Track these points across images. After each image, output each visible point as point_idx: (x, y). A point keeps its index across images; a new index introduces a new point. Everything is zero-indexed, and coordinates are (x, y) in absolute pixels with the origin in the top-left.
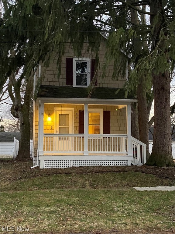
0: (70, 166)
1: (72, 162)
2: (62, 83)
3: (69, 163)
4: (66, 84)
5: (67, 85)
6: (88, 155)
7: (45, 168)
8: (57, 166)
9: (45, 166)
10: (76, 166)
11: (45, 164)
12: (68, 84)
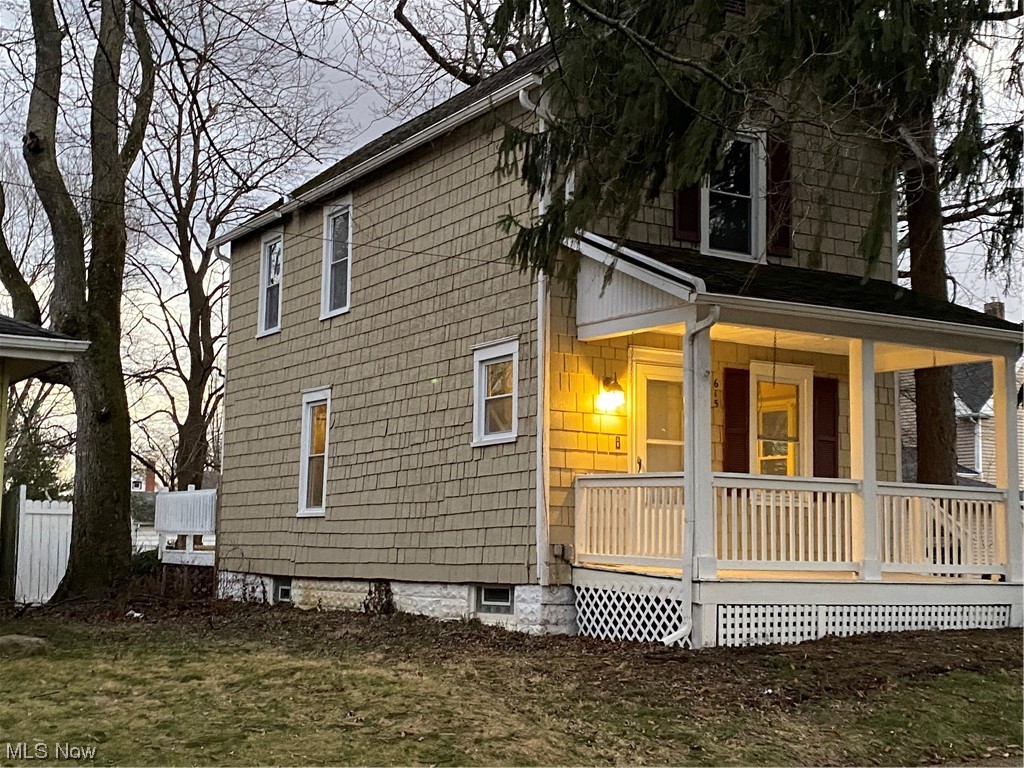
0: (816, 633)
1: (822, 610)
2: (655, 230)
3: (813, 619)
4: (675, 239)
5: (675, 244)
6: (879, 579)
7: (721, 644)
8: (768, 633)
9: (722, 631)
10: (844, 635)
11: (722, 621)
12: (681, 240)
